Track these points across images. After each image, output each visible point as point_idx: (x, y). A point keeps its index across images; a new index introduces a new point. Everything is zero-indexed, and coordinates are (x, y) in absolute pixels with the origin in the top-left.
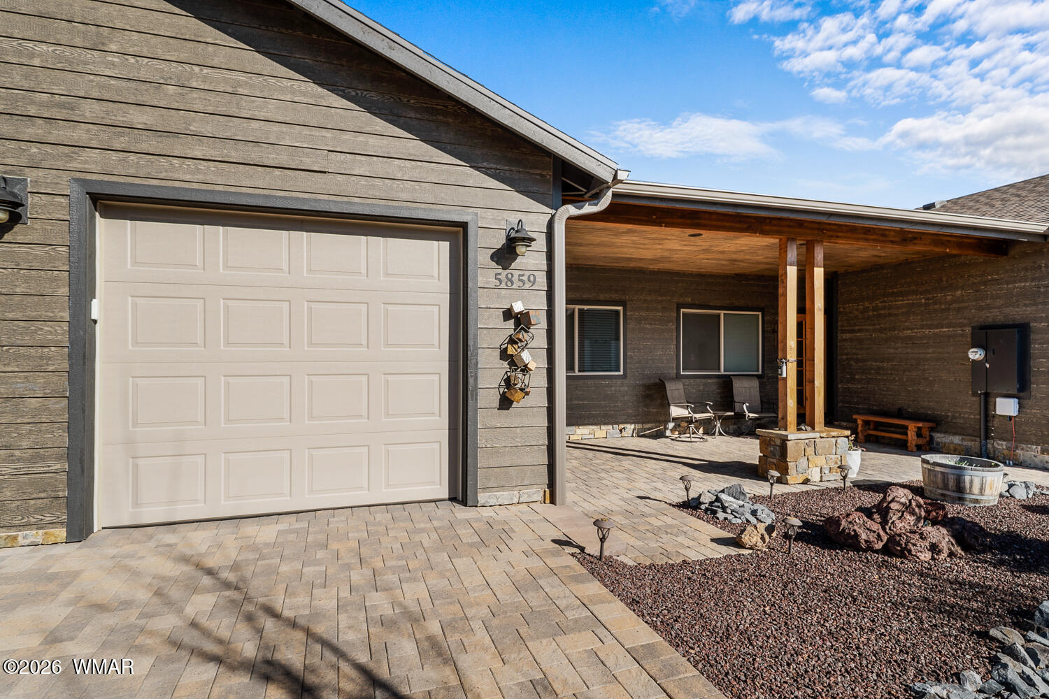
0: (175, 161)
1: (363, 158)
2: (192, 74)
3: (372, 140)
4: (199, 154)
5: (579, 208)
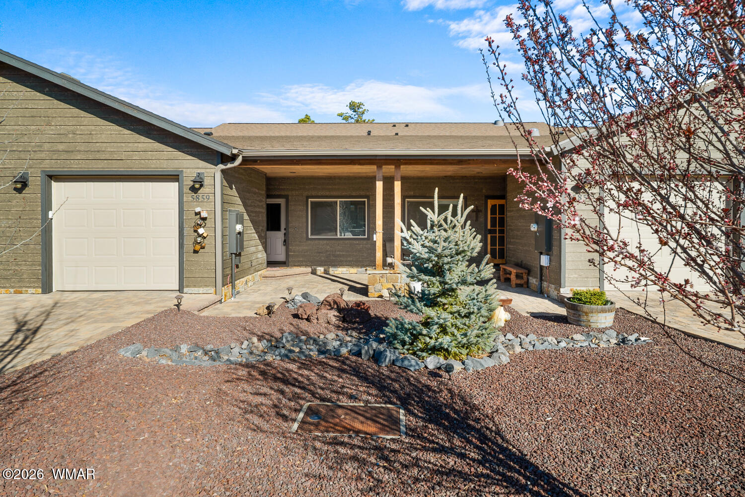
0: (72, 161)
1: (137, 153)
2: (77, 129)
3: (140, 145)
4: (79, 158)
5: (226, 166)
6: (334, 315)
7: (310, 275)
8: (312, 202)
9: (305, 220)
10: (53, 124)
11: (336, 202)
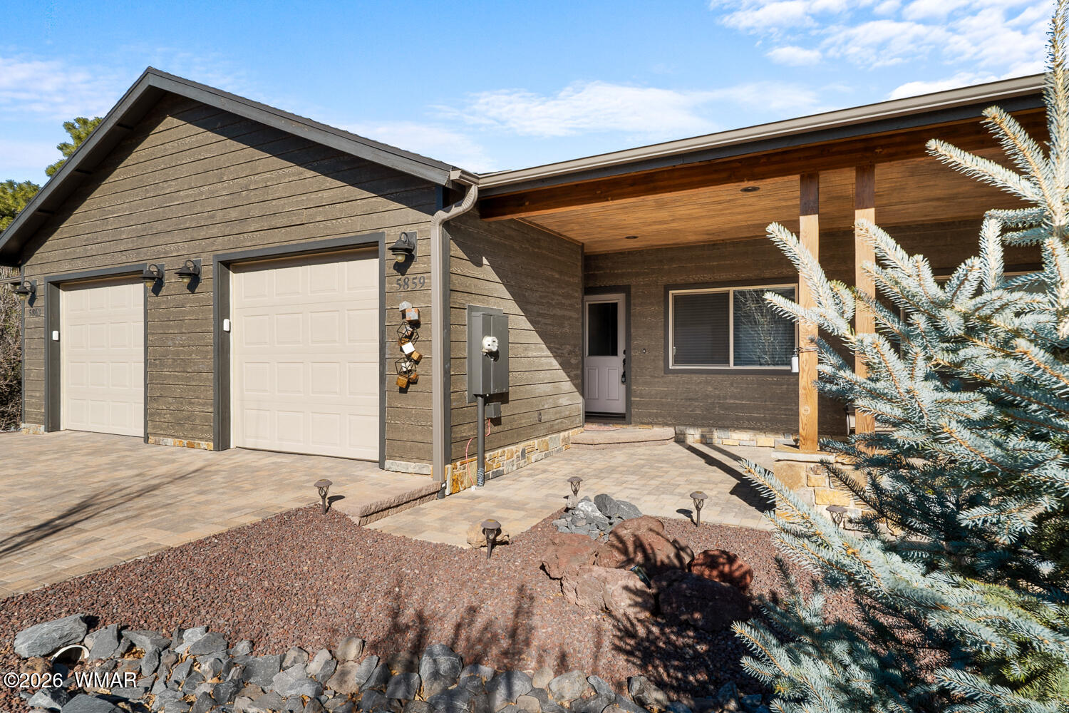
0: (247, 235)
1: (321, 209)
2: (251, 182)
5: (448, 212)
6: (626, 588)
7: (672, 443)
8: (676, 298)
9: (661, 333)
10: (225, 178)
11: (727, 294)
